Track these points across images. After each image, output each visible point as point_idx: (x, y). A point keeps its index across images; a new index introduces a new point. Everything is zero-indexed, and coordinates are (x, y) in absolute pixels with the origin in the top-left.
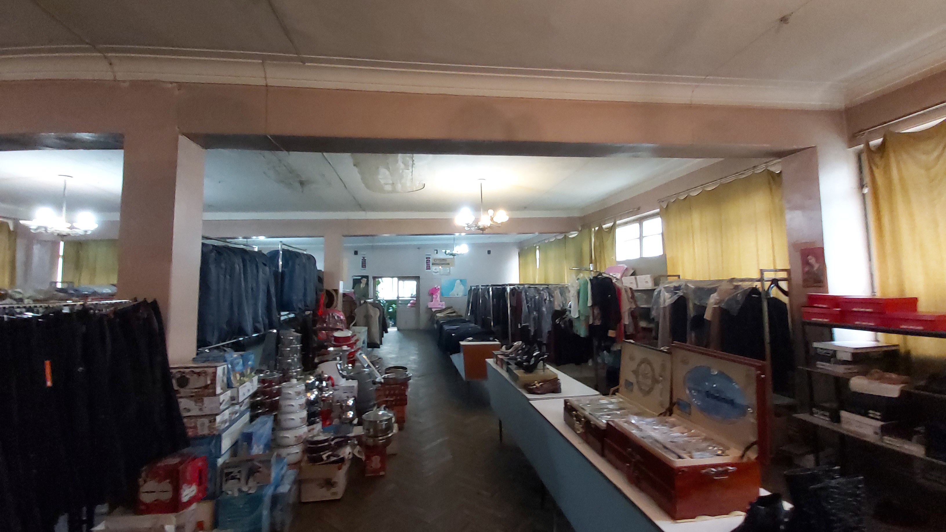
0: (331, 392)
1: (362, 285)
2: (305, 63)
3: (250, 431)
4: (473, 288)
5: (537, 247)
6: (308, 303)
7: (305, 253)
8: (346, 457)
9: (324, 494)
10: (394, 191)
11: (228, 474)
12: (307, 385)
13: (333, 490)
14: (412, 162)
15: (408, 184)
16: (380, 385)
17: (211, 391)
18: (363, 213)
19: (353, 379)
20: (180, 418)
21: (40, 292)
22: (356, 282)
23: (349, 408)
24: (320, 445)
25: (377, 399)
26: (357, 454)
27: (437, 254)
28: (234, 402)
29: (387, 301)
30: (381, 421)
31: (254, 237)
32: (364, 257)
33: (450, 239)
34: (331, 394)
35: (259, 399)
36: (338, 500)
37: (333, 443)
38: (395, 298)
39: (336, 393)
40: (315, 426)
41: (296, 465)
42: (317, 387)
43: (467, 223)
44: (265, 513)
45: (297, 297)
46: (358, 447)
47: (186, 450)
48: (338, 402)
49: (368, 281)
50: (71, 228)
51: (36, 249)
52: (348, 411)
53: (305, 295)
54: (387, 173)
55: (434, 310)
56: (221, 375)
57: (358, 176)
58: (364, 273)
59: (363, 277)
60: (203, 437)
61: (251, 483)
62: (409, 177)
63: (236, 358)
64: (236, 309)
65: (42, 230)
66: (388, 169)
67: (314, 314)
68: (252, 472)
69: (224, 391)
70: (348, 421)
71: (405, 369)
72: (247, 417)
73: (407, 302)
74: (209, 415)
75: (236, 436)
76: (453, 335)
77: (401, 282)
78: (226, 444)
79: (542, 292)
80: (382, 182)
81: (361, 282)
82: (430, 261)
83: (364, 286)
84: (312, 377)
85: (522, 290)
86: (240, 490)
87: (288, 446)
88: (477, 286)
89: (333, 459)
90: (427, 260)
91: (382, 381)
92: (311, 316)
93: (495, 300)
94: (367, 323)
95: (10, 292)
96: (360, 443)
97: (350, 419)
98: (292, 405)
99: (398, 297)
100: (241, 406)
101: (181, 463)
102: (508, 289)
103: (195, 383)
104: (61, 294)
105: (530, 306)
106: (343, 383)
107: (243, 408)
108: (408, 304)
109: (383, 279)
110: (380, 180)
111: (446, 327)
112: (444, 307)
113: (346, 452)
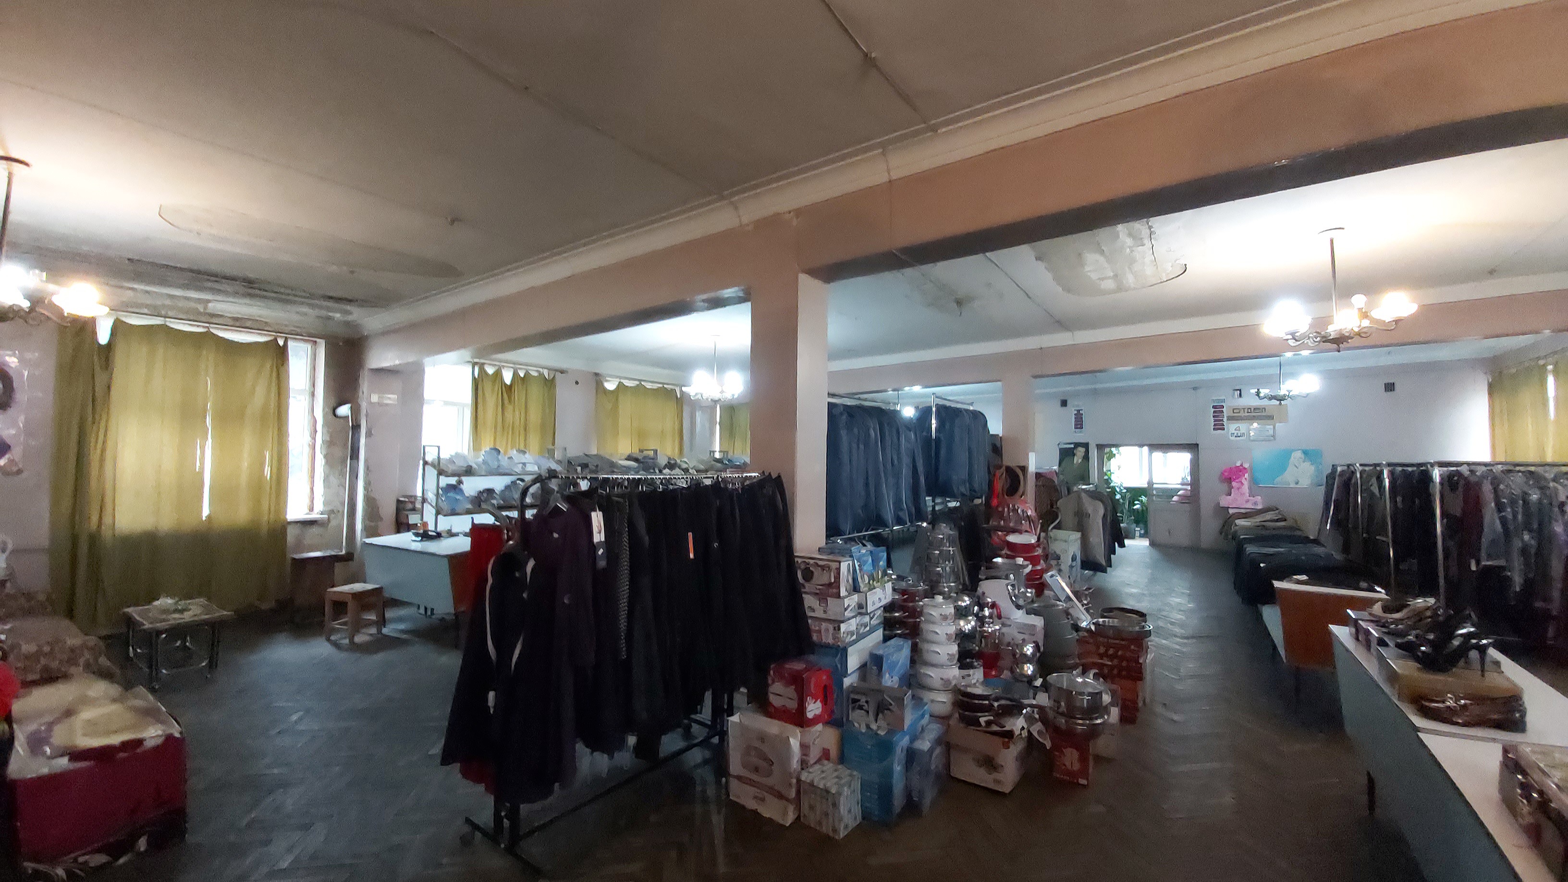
0: (997, 627)
1: (1078, 460)
2: (937, 131)
3: (880, 652)
4: (1339, 469)
5: (1550, 367)
6: (976, 486)
7: (971, 408)
8: (1017, 733)
9: (980, 776)
10: (1120, 288)
11: (855, 701)
12: (958, 609)
13: (995, 775)
14: (1148, 231)
15: (1149, 271)
16: (1086, 634)
17: (835, 591)
18: (1068, 335)
19: (1035, 614)
20: (805, 617)
21: (701, 462)
22: (1066, 454)
23: (1028, 660)
24: (976, 702)
25: (1080, 656)
26: (1035, 734)
27: (1240, 399)
28: (861, 611)
29: (1129, 489)
30: (1082, 694)
31: (907, 389)
32: (1078, 411)
33: (1270, 366)
34: (996, 630)
35: (897, 614)
36: (1002, 794)
37: (996, 704)
38: (1143, 484)
39: (1004, 630)
40: (971, 672)
41: (943, 719)
42: (976, 615)
43: (1292, 329)
44: (898, 768)
45: (958, 476)
46: (1039, 723)
47: (812, 658)
48: (1009, 644)
49: (1087, 452)
50: (722, 392)
51: (699, 416)
52: (1026, 663)
53: (970, 474)
54: (1102, 259)
55: (1231, 511)
56: (846, 573)
57: (1049, 276)
58: (1080, 437)
59: (1077, 445)
60: (827, 646)
61: (881, 722)
62: (1149, 258)
63: (864, 555)
64: (872, 490)
65: (699, 397)
66: (1102, 252)
67: (988, 504)
68: (881, 708)
69: (850, 595)
70: (1025, 679)
71: (1142, 615)
72: (879, 634)
73: (1168, 493)
74: (834, 621)
75: (865, 657)
76: (1262, 565)
77: (1158, 455)
78: (853, 662)
79: (1552, 484)
80: (1094, 276)
81: (1074, 455)
82: (1222, 412)
83: (1080, 461)
84: (966, 598)
85: (1484, 477)
86: (868, 726)
87: (930, 689)
88: (1349, 466)
89: (995, 728)
90: (1214, 412)
91: (1093, 628)
92: (983, 508)
93: (1399, 499)
94: (1081, 525)
95: (678, 461)
96: (1044, 720)
97: (1028, 676)
98: (937, 633)
99: (1150, 483)
100: (871, 618)
101: (806, 670)
102: (1436, 474)
103: (821, 578)
104: (719, 465)
105: (1510, 517)
106: (1019, 616)
107: (874, 622)
108: (1173, 496)
109: (1121, 449)
110: (1089, 274)
111: (1250, 549)
112: (1260, 507)
113: (1018, 724)
